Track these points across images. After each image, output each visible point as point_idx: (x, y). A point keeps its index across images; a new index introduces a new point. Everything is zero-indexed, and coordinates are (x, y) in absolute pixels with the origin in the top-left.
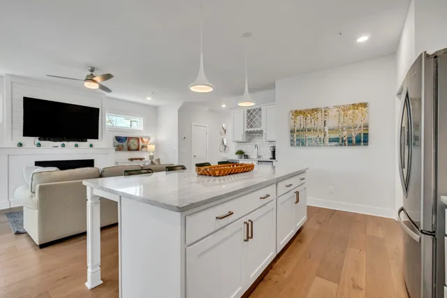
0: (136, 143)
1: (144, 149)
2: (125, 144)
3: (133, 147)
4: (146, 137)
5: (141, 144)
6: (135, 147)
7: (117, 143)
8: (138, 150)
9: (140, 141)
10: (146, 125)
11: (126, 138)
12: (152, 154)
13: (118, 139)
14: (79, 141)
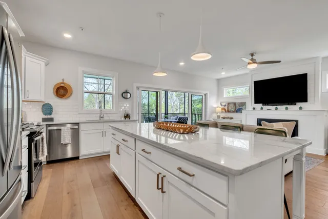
14: (288, 105)
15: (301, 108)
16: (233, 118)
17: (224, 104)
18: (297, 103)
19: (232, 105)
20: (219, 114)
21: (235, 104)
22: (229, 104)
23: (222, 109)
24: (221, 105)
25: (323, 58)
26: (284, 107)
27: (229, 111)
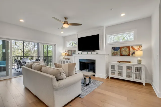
0: (127, 50)
1: (134, 55)
2: (118, 52)
3: (124, 53)
4: (137, 45)
5: (132, 51)
6: (126, 53)
7: (113, 51)
8: (129, 55)
9: (131, 48)
10: (137, 36)
11: (119, 48)
12: (139, 59)
13: (114, 49)
14: (92, 51)
15: (97, 53)
16: (70, 59)
17: (66, 51)
18: (96, 50)
19: (70, 52)
20: (64, 57)
21: (71, 50)
22: (69, 51)
23: (66, 54)
24: (66, 52)
25: (106, 27)
26: (91, 52)
27: (69, 55)
